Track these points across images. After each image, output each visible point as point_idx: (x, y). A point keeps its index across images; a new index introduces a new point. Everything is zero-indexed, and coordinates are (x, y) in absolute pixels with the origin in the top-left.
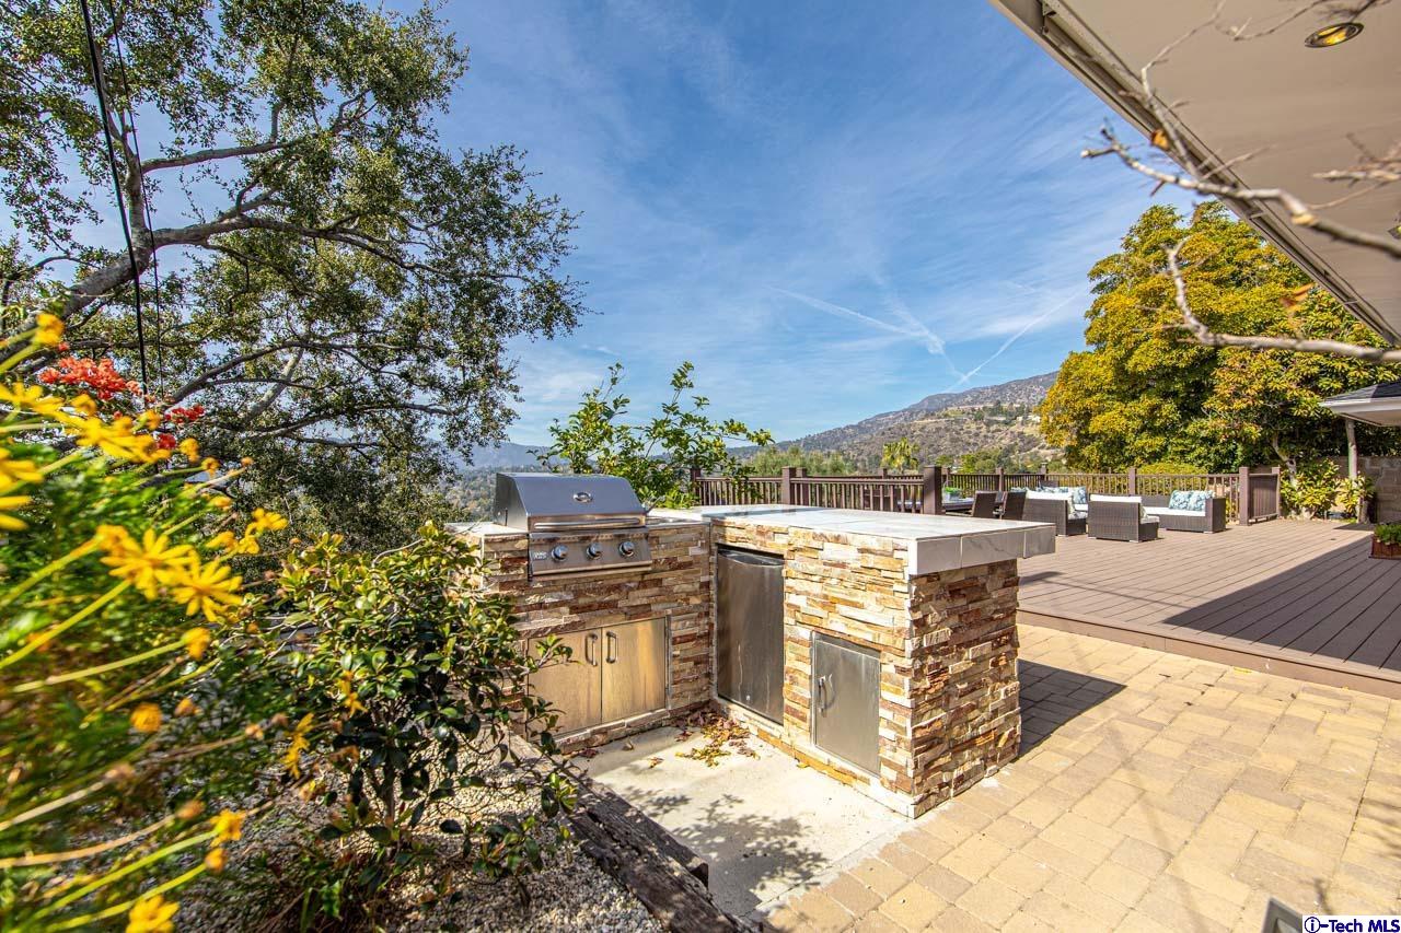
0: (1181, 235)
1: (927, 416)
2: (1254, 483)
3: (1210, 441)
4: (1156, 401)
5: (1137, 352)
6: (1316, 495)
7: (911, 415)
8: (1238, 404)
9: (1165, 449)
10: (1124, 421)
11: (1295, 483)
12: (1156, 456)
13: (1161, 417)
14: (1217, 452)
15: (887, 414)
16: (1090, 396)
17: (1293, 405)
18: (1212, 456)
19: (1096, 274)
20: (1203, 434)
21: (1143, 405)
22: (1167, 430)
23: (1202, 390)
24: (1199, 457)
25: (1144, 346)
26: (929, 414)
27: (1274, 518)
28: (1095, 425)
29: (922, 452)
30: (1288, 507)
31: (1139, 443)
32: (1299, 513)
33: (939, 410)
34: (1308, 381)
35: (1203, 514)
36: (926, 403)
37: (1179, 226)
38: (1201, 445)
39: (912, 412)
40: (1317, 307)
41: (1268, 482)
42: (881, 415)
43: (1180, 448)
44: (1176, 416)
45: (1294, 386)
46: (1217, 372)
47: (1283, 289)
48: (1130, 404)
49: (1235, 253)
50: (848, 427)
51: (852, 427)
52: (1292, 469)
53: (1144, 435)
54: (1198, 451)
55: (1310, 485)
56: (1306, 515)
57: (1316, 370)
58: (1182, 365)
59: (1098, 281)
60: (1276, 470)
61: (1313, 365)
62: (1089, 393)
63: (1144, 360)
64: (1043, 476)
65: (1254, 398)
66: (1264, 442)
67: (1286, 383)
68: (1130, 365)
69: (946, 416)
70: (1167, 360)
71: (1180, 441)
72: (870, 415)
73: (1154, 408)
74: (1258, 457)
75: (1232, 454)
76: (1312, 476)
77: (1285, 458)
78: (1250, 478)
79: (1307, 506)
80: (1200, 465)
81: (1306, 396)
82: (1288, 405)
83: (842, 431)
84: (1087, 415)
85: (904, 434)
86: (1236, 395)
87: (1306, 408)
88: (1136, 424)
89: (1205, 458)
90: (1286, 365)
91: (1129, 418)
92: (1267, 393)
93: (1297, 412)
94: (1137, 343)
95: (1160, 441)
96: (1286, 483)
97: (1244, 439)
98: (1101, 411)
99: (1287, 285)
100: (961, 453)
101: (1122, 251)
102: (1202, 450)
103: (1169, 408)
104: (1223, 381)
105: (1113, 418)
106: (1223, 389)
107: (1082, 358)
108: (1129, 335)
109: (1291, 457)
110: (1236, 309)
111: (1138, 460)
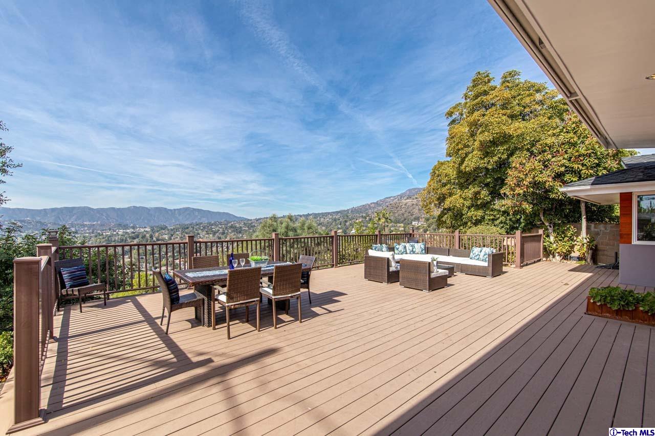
0: (494, 88)
1: (408, 198)
2: (524, 240)
3: (505, 213)
4: (477, 189)
5: (466, 159)
6: (563, 247)
7: (401, 198)
8: (519, 191)
9: (483, 218)
10: (462, 201)
11: (552, 239)
12: (477, 223)
13: (480, 199)
14: (510, 220)
15: (390, 198)
16: (445, 186)
17: (550, 192)
18: (508, 222)
19: (450, 114)
20: (503, 209)
21: (470, 192)
22: (485, 206)
23: (502, 182)
24: (501, 222)
25: (470, 156)
26: (409, 197)
27: (539, 261)
28: (447, 203)
29: (405, 215)
30: (548, 253)
31: (469, 214)
32: (554, 257)
33: (414, 195)
34: (559, 176)
35: (486, 264)
36: (408, 192)
37: (492, 84)
38: (502, 215)
39: (401, 196)
40: (565, 130)
41: (536, 238)
42: (387, 198)
43: (492, 217)
44: (488, 199)
45: (550, 180)
46: (509, 172)
47: (547, 120)
48: (465, 191)
49: (522, 99)
50: (371, 204)
51: (374, 203)
52: (550, 230)
53: (472, 209)
54: (501, 219)
55: (560, 240)
56: (558, 258)
57: (563, 169)
58: (490, 167)
59: (451, 119)
60: (541, 232)
61: (563, 165)
62: (444, 185)
63: (471, 164)
65: (528, 187)
66: (535, 214)
67: (546, 177)
68: (463, 168)
69: (416, 198)
70: (482, 164)
71: (492, 213)
72: (382, 198)
73: (477, 193)
74: (531, 225)
75: (518, 221)
76: (561, 234)
77: (547, 224)
78: (522, 238)
79: (558, 253)
80: (503, 227)
81: (557, 184)
82: (547, 191)
83: (369, 205)
84: (442, 199)
85: (397, 207)
86: (518, 185)
87: (557, 193)
88: (468, 203)
89: (505, 223)
90: (546, 166)
91: (465, 199)
92: (536, 184)
93: (552, 196)
94: (467, 155)
95: (480, 213)
96: (547, 239)
97: (523, 212)
98: (451, 195)
99: (549, 118)
100: (423, 216)
101: (463, 101)
102: (502, 218)
103: (484, 193)
104: (511, 177)
105: (458, 199)
106: (510, 181)
107: (442, 164)
108: (462, 149)
109: (550, 223)
110: (519, 132)
111: (469, 223)
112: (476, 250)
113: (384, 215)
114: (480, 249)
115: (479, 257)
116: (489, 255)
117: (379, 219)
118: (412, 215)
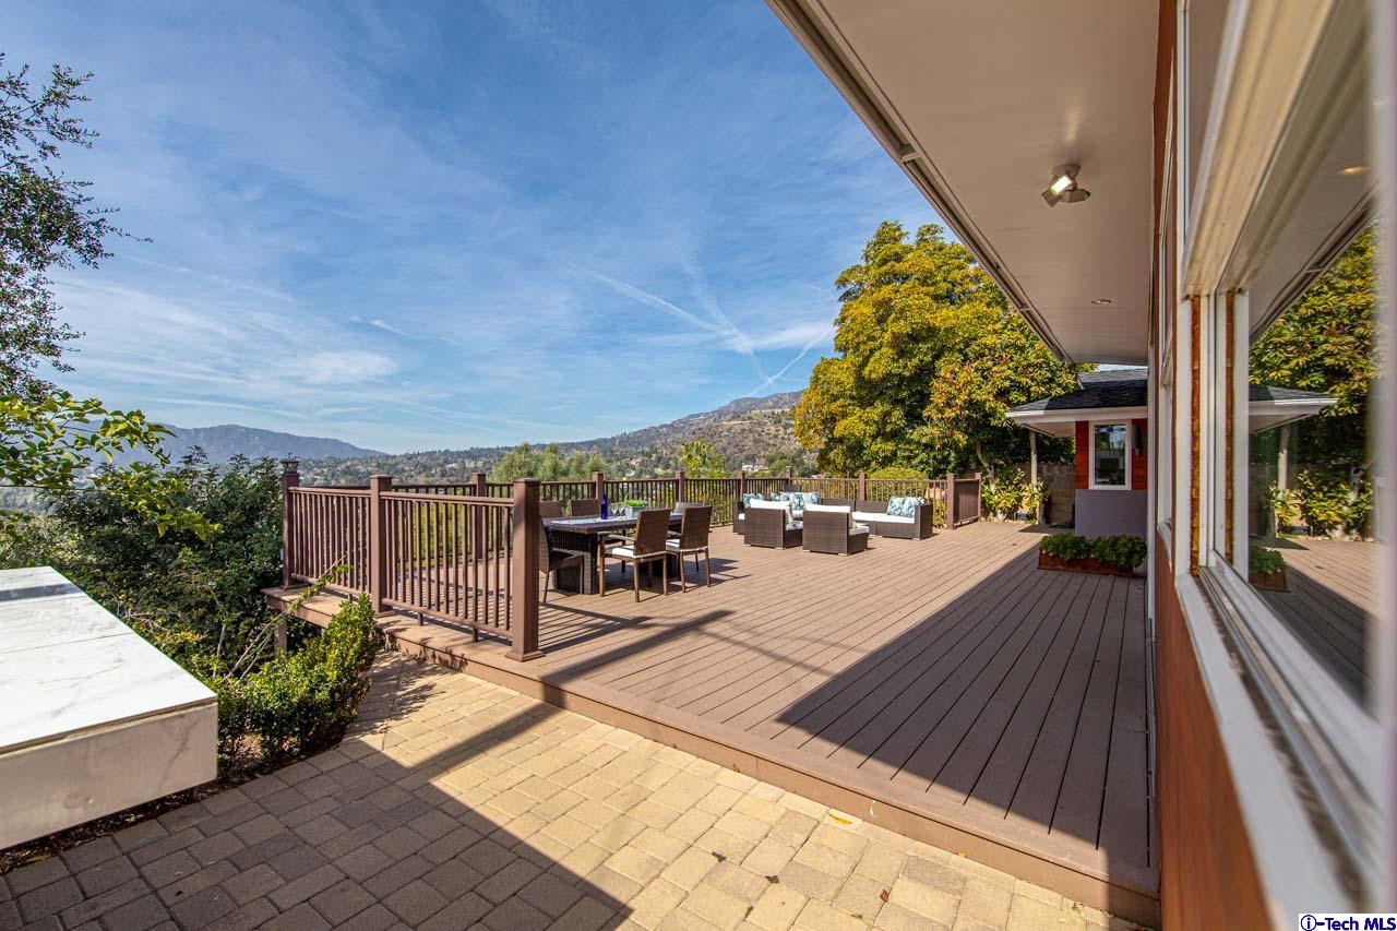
0: (908, 250)
1: (733, 418)
2: (959, 488)
3: (929, 447)
4: (887, 407)
5: (872, 360)
6: (1004, 499)
7: (720, 417)
8: (950, 414)
9: (894, 454)
10: (862, 426)
11: (993, 488)
12: (888, 461)
13: (891, 423)
14: (935, 457)
15: (699, 415)
16: (835, 401)
17: (991, 416)
18: (931, 461)
19: (842, 282)
20: (924, 441)
21: (875, 413)
22: (896, 435)
23: (924, 399)
24: (921, 462)
25: (877, 354)
26: (736, 416)
27: (976, 520)
28: (839, 430)
29: (728, 452)
30: (988, 510)
31: (874, 448)
32: (995, 515)
33: (745, 412)
34: (1002, 394)
35: (912, 521)
36: (734, 406)
37: (904, 242)
38: (923, 451)
39: (721, 413)
40: (1009, 326)
41: (972, 486)
42: (692, 416)
43: (907, 454)
44: (902, 423)
45: (991, 399)
46: (934, 382)
47: (985, 308)
48: (867, 410)
49: (949, 272)
50: (662, 426)
51: (666, 426)
52: (990, 475)
53: (879, 440)
54: (921, 456)
55: (1004, 489)
56: (1001, 516)
57: (1007, 384)
58: (907, 374)
59: (843, 290)
60: (978, 476)
61: (1007, 378)
62: (835, 398)
63: (878, 367)
64: (787, 480)
65: (961, 408)
66: (969, 449)
67: (984, 395)
68: (866, 372)
69: (750, 418)
70: (895, 368)
71: (907, 446)
72: (683, 415)
73: (887, 414)
74: (963, 467)
75: (945, 460)
76: (1006, 480)
77: (986, 465)
78: (956, 484)
79: (1001, 508)
80: (923, 470)
81: (1000, 406)
82: (987, 416)
83: (657, 430)
84: (830, 420)
85: (711, 434)
86: (948, 405)
87: (1000, 419)
88: (872, 429)
89: (927, 463)
90: (985, 378)
91: (866, 423)
92: (972, 404)
93: (994, 422)
94: (872, 352)
95: (890, 446)
96: (987, 488)
97: (954, 446)
98: (844, 415)
99: (988, 305)
100: (762, 453)
101: (863, 264)
102: (923, 456)
103: (898, 413)
104: (939, 391)
105: (854, 423)
106: (937, 399)
107: (830, 363)
108: (864, 343)
109: (990, 464)
110: (948, 324)
111: (873, 464)
112: (896, 501)
113: (698, 450)
114: (902, 499)
115: (902, 510)
116: (916, 507)
117: (690, 457)
118: (742, 451)
